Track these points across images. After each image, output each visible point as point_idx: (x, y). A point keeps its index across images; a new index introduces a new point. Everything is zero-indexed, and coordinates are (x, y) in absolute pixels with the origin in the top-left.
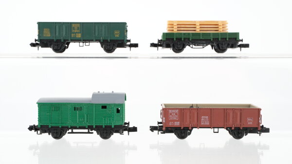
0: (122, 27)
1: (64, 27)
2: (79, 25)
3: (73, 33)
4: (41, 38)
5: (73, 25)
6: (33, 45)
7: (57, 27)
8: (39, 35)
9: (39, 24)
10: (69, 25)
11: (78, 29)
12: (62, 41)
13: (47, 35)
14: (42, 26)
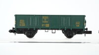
0: (82, 19)
1: (36, 18)
2: (47, 17)
3: (43, 23)
4: (18, 27)
5: (43, 17)
6: (11, 31)
7: (31, 19)
8: (16, 25)
9: (16, 16)
10: (40, 17)
11: (47, 20)
12: (34, 29)
13: (23, 25)
14: (18, 18)
